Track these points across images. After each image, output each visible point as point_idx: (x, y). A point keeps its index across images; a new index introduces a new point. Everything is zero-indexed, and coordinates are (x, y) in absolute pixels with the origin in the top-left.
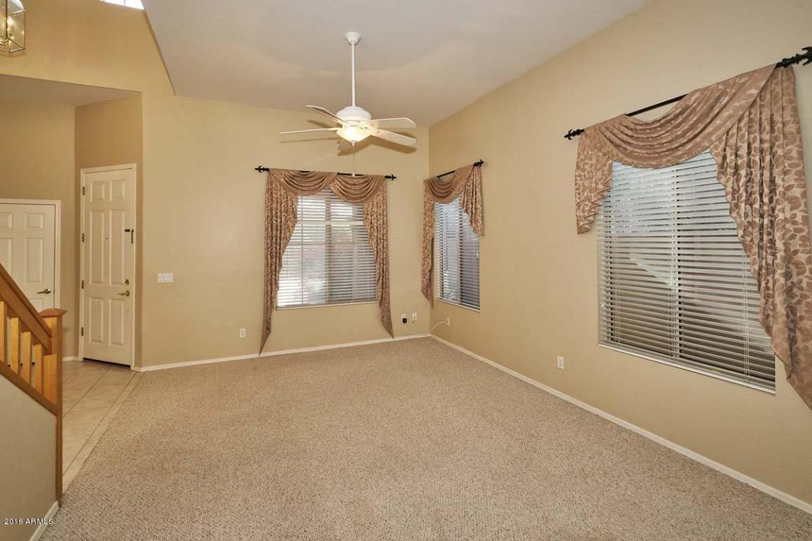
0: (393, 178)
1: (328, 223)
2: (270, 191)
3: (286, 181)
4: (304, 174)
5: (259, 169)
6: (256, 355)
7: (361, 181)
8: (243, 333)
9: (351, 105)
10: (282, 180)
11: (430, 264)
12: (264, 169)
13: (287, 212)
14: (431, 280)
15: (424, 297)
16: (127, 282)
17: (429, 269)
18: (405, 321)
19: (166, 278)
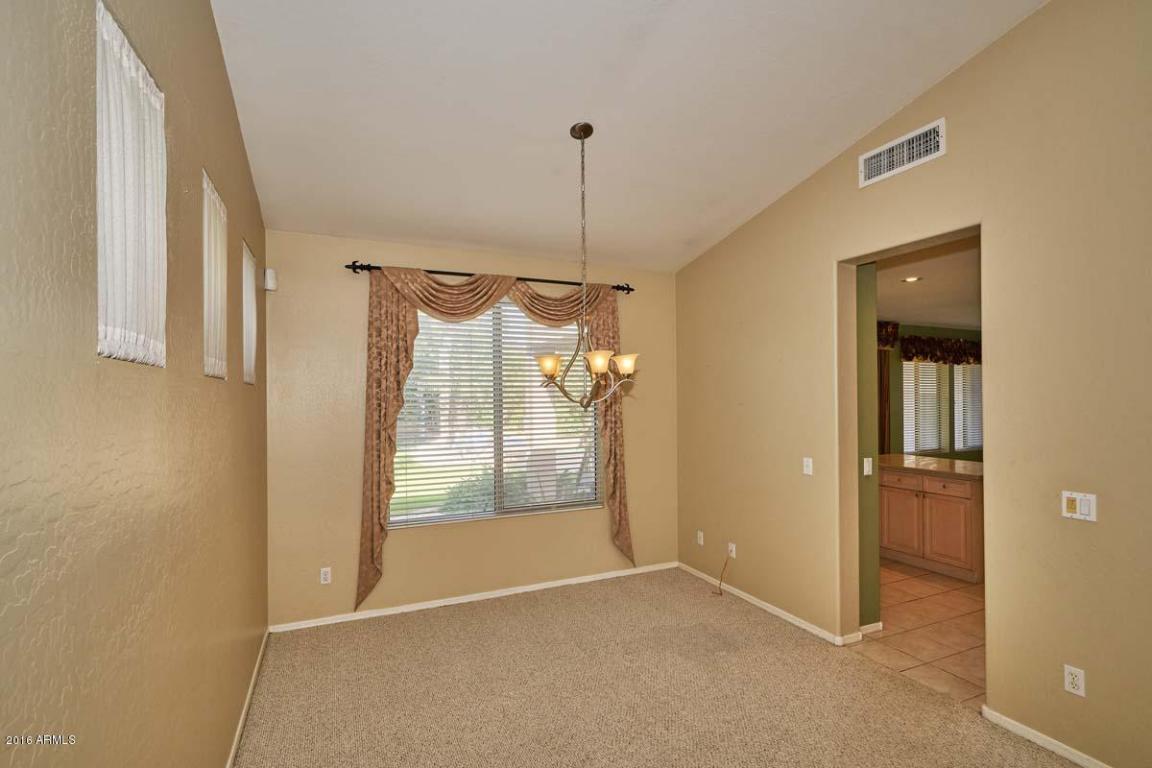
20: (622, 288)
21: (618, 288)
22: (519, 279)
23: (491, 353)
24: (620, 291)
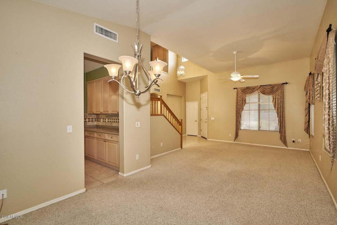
0: (286, 83)
1: (259, 103)
2: (237, 95)
3: (242, 91)
4: (248, 88)
5: (234, 89)
6: (233, 142)
7: (271, 87)
8: (230, 135)
9: (235, 71)
10: (241, 91)
11: (308, 119)
12: (235, 88)
13: (243, 100)
14: (309, 125)
15: (306, 133)
16: (206, 119)
17: (308, 121)
18: (294, 141)
19: (213, 119)
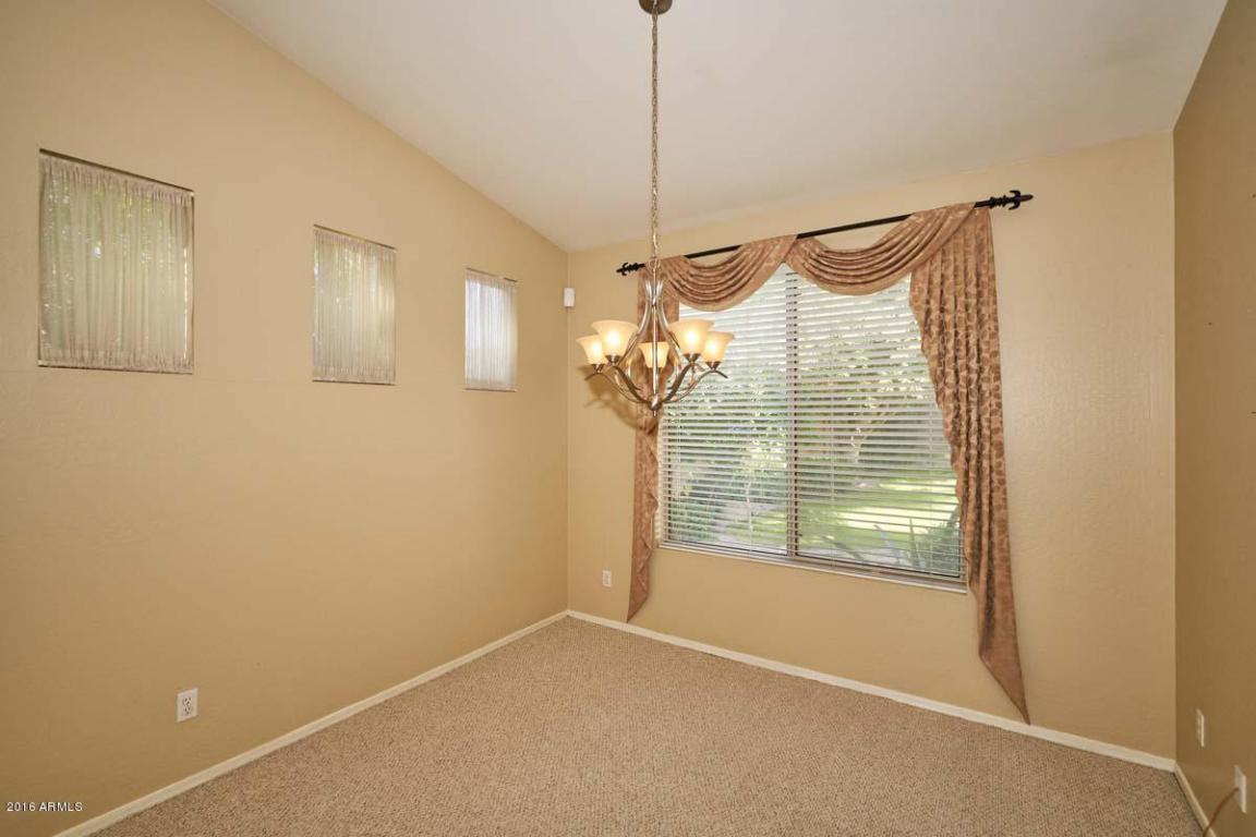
20: (1003, 201)
21: (993, 203)
22: (801, 236)
23: (784, 359)
24: (998, 208)
